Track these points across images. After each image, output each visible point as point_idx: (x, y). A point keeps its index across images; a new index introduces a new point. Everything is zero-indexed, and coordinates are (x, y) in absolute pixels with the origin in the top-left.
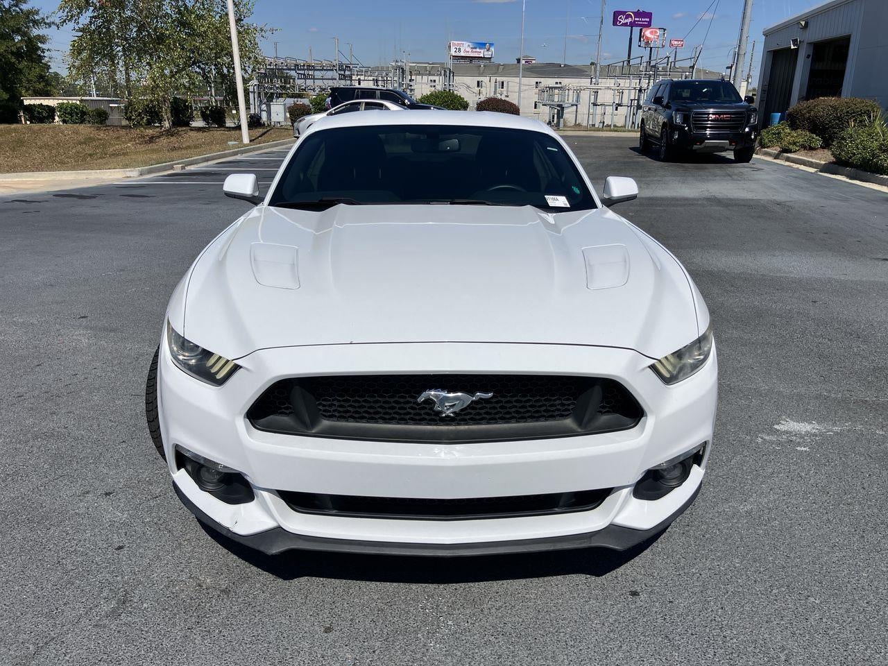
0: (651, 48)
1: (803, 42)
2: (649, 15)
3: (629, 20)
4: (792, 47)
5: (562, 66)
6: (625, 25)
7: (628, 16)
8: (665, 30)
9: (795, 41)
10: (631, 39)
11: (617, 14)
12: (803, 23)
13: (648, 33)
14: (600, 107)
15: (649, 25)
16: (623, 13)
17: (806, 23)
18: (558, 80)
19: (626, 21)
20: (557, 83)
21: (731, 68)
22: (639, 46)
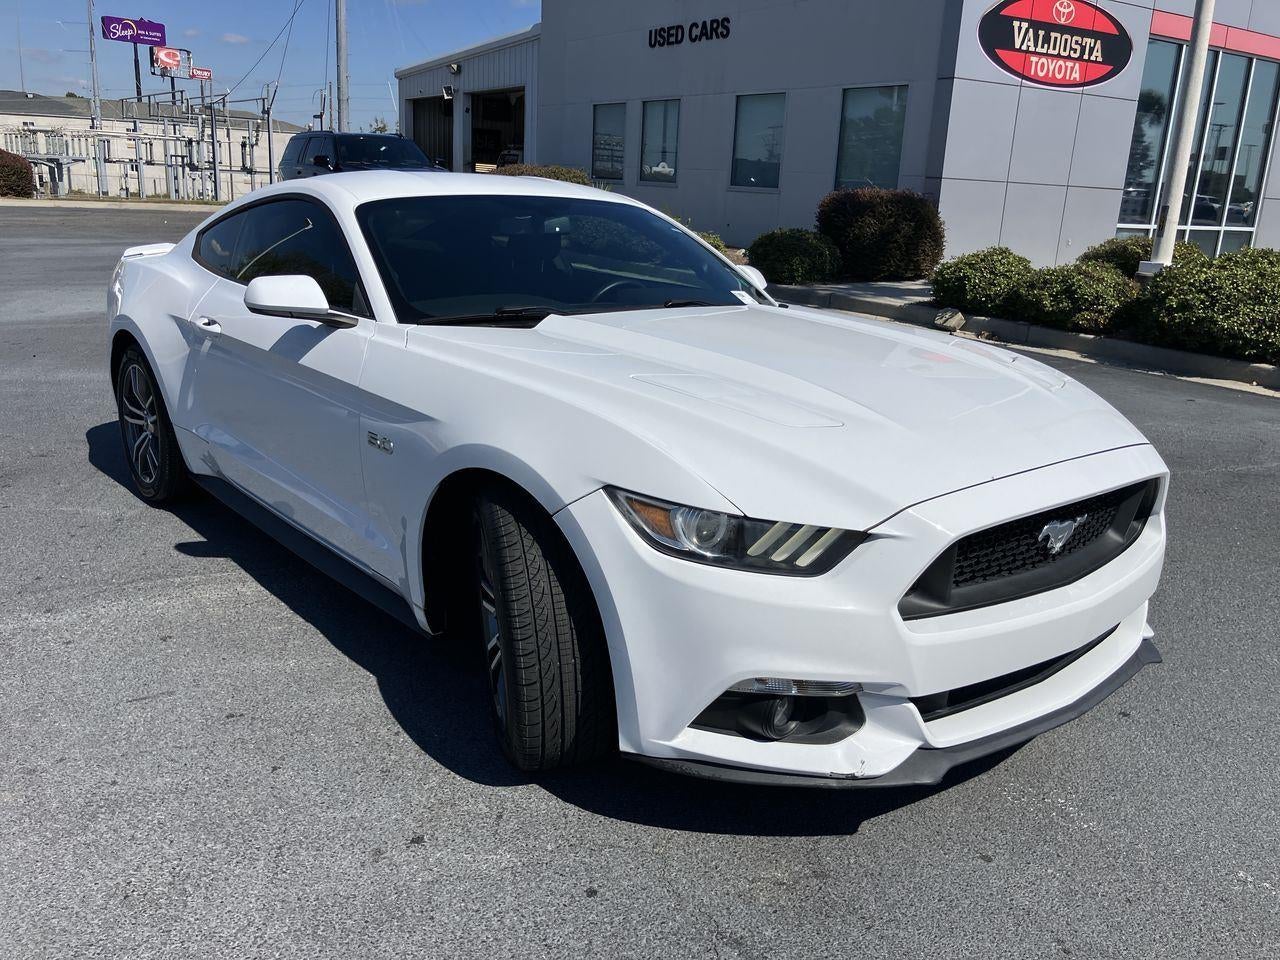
0: (172, 79)
1: (458, 91)
2: (160, 28)
3: (129, 33)
4: (446, 97)
5: (30, 96)
6: (123, 39)
7: (126, 27)
8: (189, 53)
9: (448, 90)
10: (137, 62)
11: (107, 21)
12: (455, 67)
13: (162, 55)
14: (117, 165)
15: (162, 43)
16: (119, 21)
17: (458, 66)
18: (28, 119)
19: (124, 33)
20: (25, 124)
21: (321, 116)
22: (153, 74)
